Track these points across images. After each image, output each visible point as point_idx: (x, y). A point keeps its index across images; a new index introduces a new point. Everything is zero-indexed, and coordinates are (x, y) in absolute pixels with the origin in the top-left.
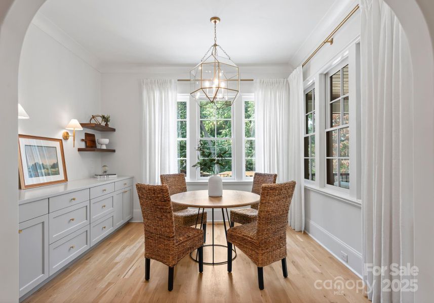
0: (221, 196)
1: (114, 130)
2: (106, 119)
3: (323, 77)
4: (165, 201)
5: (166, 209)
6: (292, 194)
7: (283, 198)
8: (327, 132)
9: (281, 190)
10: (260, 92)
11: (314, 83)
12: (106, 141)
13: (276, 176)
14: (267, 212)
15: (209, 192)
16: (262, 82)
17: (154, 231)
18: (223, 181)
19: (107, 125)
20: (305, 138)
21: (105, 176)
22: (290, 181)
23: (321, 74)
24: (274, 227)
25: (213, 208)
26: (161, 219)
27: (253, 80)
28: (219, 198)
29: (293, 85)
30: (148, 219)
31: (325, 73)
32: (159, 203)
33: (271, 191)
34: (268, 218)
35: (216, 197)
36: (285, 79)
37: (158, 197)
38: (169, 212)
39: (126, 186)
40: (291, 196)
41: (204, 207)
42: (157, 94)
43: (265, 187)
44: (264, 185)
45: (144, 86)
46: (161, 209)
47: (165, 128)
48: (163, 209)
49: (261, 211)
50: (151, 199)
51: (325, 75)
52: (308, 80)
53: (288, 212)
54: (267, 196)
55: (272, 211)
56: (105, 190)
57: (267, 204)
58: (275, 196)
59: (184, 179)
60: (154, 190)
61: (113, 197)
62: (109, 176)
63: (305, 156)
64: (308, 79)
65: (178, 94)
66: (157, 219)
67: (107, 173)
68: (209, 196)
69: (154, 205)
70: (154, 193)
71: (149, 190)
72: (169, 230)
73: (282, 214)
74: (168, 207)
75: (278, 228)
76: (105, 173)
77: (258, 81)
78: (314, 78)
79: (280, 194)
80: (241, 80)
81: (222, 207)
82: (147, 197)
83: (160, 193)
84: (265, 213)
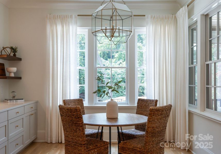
0: (117, 118)
1: (20, 59)
2: (14, 50)
3: (204, 17)
4: (78, 118)
5: (80, 124)
6: (169, 114)
7: (164, 117)
8: (207, 64)
9: (163, 111)
10: (151, 27)
11: (197, 22)
12: (14, 69)
13: (157, 101)
14: (153, 127)
15: (107, 114)
16: (153, 17)
17: (71, 140)
18: (119, 105)
19: (15, 55)
20: (190, 68)
21: (15, 101)
22: (168, 104)
23: (203, 15)
24: (156, 139)
25: (110, 127)
26: (76, 131)
27: (144, 16)
28: (116, 119)
29: (180, 21)
30: (67, 132)
31: (205, 14)
32: (74, 119)
33: (156, 112)
34: (153, 133)
35: (112, 118)
36: (174, 15)
37: (74, 115)
38: (81, 126)
39: (32, 109)
40: (168, 116)
41: (103, 126)
42: (59, 28)
43: (153, 109)
44: (151, 107)
45: (48, 21)
46: (76, 123)
47: (66, 58)
48: (77, 123)
49: (149, 127)
50: (69, 117)
51: (206, 15)
52: (192, 19)
53: (166, 129)
54: (153, 115)
55: (156, 127)
56: (18, 113)
57: (153, 122)
58: (159, 116)
59: (83, 104)
60: (71, 110)
61: (23, 118)
62: (18, 101)
63: (189, 84)
64: (192, 17)
65: (78, 28)
66: (74, 131)
67: (16, 98)
68: (107, 118)
69: (71, 121)
70: (71, 112)
71: (67, 110)
72: (81, 139)
73: (162, 130)
74: (81, 123)
75: (159, 141)
76: (14, 98)
77: (150, 16)
78: (197, 17)
79: (161, 114)
80: (134, 16)
81: (118, 126)
82: (66, 115)
83: (75, 112)
84: (152, 129)
